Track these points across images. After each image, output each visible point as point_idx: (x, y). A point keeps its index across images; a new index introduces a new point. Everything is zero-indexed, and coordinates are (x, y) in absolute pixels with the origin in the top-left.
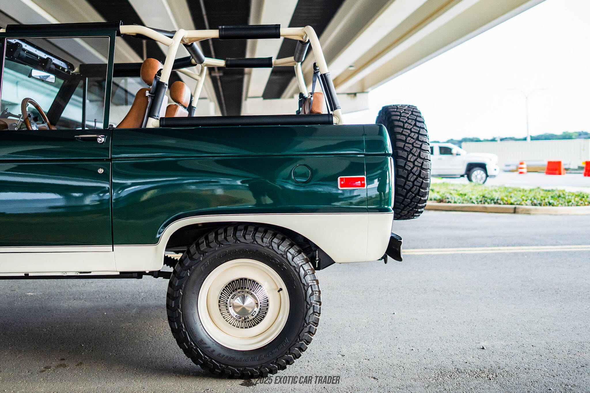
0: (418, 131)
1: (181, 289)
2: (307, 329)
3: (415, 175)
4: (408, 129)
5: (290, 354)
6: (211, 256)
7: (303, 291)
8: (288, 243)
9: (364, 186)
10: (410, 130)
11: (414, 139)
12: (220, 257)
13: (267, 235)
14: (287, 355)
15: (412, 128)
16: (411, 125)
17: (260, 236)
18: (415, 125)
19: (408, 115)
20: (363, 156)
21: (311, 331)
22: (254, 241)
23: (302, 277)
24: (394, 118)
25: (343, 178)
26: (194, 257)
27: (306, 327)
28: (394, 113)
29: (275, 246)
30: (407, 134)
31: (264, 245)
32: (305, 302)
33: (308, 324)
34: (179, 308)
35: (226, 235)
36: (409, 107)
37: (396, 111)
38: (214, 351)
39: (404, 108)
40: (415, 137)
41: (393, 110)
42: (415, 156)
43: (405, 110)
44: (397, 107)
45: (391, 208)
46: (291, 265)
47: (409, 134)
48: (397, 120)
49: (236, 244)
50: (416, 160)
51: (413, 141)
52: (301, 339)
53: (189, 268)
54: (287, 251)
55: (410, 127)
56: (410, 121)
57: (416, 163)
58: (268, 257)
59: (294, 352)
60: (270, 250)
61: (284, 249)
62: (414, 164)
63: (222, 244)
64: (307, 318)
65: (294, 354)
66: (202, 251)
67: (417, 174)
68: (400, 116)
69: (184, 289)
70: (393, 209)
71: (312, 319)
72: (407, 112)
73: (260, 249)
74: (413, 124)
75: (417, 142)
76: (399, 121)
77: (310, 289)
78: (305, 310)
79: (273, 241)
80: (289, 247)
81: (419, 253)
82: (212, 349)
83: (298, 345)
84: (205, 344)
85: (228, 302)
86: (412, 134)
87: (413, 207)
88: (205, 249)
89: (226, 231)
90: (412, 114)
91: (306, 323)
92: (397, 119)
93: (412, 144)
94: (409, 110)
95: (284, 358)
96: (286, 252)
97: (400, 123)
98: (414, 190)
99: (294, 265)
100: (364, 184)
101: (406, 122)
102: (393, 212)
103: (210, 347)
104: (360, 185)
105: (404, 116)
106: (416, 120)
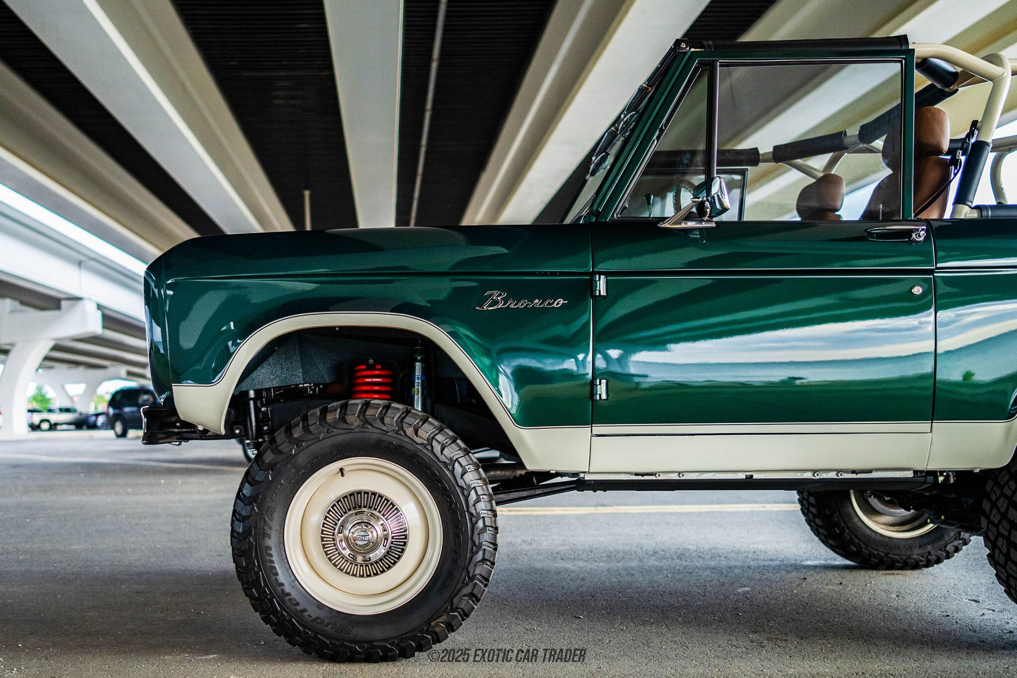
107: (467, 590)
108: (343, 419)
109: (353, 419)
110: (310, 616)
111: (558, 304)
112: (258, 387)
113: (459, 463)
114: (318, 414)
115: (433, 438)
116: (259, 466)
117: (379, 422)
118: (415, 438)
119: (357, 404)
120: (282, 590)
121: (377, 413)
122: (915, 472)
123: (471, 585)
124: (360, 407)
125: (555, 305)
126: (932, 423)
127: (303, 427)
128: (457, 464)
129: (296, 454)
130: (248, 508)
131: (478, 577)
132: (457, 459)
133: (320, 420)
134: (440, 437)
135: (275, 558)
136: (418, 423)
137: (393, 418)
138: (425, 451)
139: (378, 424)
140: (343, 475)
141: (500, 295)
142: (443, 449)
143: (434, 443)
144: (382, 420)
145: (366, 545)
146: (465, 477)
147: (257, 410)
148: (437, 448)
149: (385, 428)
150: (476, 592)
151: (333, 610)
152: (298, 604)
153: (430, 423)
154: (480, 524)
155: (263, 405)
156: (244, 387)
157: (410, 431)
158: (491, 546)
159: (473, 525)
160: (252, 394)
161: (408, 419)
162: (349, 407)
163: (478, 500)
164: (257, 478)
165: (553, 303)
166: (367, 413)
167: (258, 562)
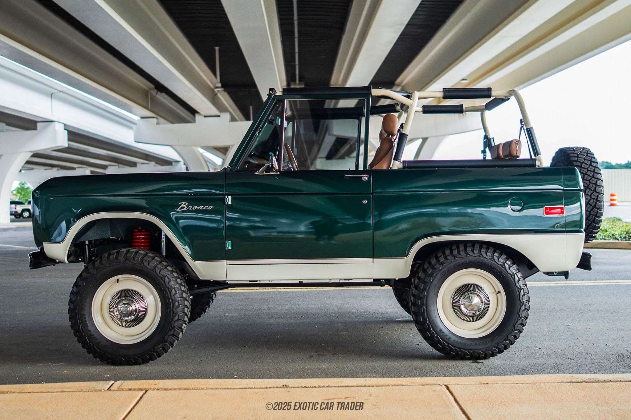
0: (593, 170)
1: (426, 291)
2: (520, 322)
3: (592, 206)
4: (585, 168)
5: (507, 340)
6: (448, 266)
7: (518, 293)
8: (505, 257)
9: (563, 214)
10: (587, 169)
11: (590, 176)
12: (455, 267)
13: (489, 250)
14: (505, 341)
15: (588, 168)
16: (588, 165)
17: (485, 251)
18: (591, 165)
19: (584, 157)
20: (562, 191)
21: (523, 323)
22: (480, 255)
23: (517, 282)
24: (573, 159)
25: (548, 208)
26: (435, 267)
27: (520, 320)
28: (572, 155)
29: (496, 258)
30: (585, 173)
31: (488, 258)
32: (519, 301)
33: (521, 318)
34: (424, 305)
35: (459, 250)
36: (583, 149)
37: (574, 153)
38: (450, 338)
39: (580, 150)
40: (591, 175)
41: (571, 152)
42: (592, 190)
43: (581, 152)
44: (574, 149)
45: (583, 230)
46: (508, 273)
47: (586, 173)
48: (575, 161)
49: (467, 257)
50: (592, 194)
51: (590, 178)
52: (516, 329)
53: (431, 275)
54: (505, 262)
55: (587, 166)
56: (586, 162)
57: (592, 196)
58: (491, 267)
59: (510, 339)
60: (492, 262)
61: (503, 261)
62: (591, 197)
63: (457, 257)
64: (520, 313)
65: (511, 340)
66: (441, 262)
67: (593, 205)
68: (578, 157)
69: (428, 291)
70: (584, 231)
71: (524, 314)
72: (583, 153)
73: (485, 261)
74: (589, 164)
75: (593, 179)
76: (577, 161)
77: (522, 291)
78: (519, 307)
79: (495, 254)
80: (506, 260)
81: (573, 285)
82: (448, 337)
83: (513, 333)
84: (444, 333)
85: (460, 302)
86: (589, 172)
87: (589, 232)
88: (444, 261)
89: (458, 247)
90: (587, 155)
91: (520, 317)
92: (574, 159)
93: (589, 181)
94: (584, 152)
95: (503, 343)
96: (504, 264)
97: (578, 163)
98: (590, 218)
99: (511, 273)
100: (563, 211)
101: (583, 162)
102: (584, 233)
103: (447, 335)
104: (560, 213)
105: (581, 158)
106: (591, 161)
107: (171, 333)
108: (117, 258)
109: (121, 258)
110: (102, 345)
111: (210, 208)
112: (90, 240)
113: (167, 277)
114: (107, 256)
115: (156, 266)
116: (81, 279)
117: (132, 259)
118: (148, 267)
119: (124, 252)
120: (90, 333)
121: (132, 255)
122: (374, 280)
123: (173, 331)
124: (125, 253)
125: (209, 208)
126: (373, 259)
127: (100, 262)
128: (166, 278)
129: (96, 273)
130: (75, 297)
131: (176, 327)
132: (166, 276)
133: (107, 258)
134: (159, 266)
135: (87, 319)
136: (150, 260)
137: (139, 257)
138: (152, 272)
139: (132, 260)
140: (118, 282)
141: (185, 204)
142: (160, 271)
143: (156, 269)
144: (134, 258)
145: (127, 313)
146: (170, 283)
147: (89, 249)
148: (158, 271)
149: (135, 262)
150: (175, 333)
151: (113, 342)
152: (97, 340)
153: (155, 260)
154: (177, 304)
155: (92, 247)
156: (82, 239)
157: (146, 264)
158: (183, 313)
159: (174, 304)
160: (87, 243)
161: (146, 258)
162: (120, 253)
163: (176, 294)
164: (79, 284)
165: (208, 207)
166: (127, 256)
167: (80, 321)
